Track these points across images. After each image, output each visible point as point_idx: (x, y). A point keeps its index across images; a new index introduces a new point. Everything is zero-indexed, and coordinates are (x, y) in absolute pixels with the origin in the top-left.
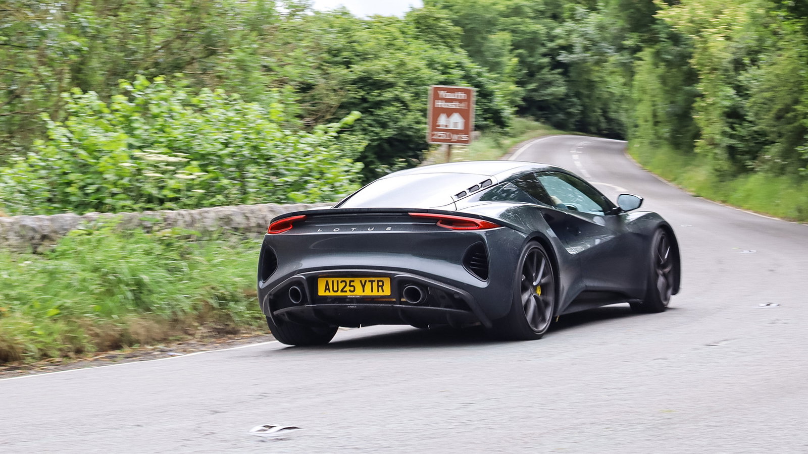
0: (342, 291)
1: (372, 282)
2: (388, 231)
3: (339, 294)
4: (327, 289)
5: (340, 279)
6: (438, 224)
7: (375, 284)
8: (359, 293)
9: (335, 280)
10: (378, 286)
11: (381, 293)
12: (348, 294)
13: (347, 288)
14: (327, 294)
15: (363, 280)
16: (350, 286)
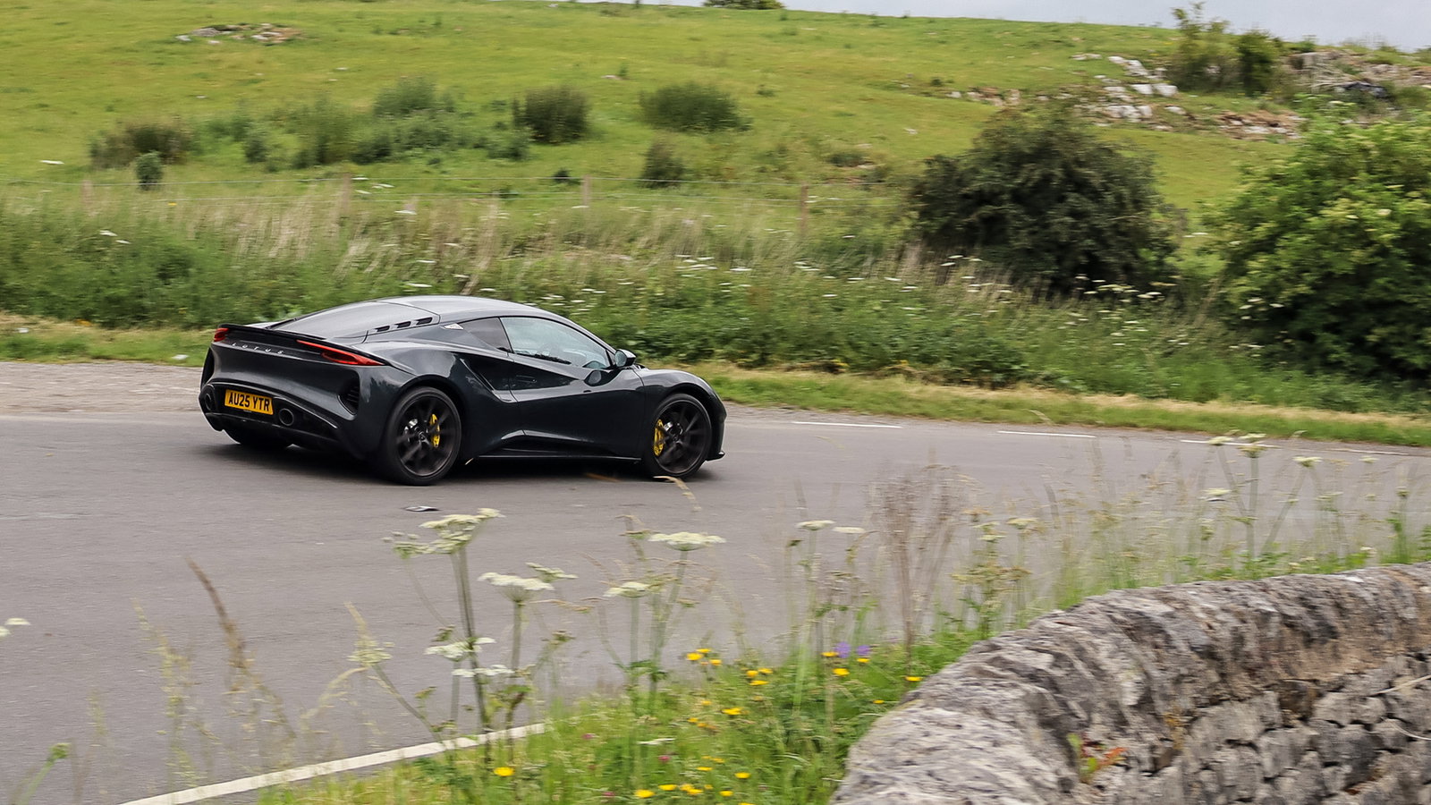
0: (241, 405)
1: (261, 400)
2: (280, 354)
3: (238, 406)
4: (231, 401)
5: (241, 393)
6: (323, 354)
7: (263, 402)
8: (251, 408)
9: (237, 393)
10: (265, 405)
11: (266, 412)
12: (244, 408)
13: (244, 403)
14: (230, 405)
15: (256, 396)
16: (247, 401)
